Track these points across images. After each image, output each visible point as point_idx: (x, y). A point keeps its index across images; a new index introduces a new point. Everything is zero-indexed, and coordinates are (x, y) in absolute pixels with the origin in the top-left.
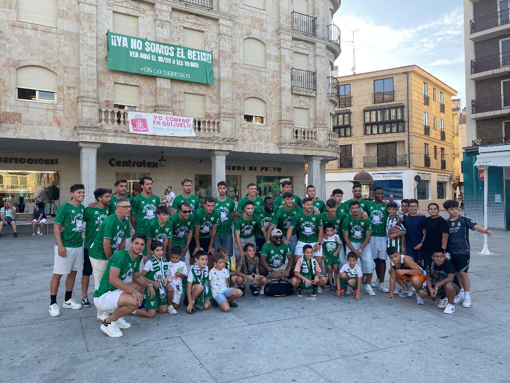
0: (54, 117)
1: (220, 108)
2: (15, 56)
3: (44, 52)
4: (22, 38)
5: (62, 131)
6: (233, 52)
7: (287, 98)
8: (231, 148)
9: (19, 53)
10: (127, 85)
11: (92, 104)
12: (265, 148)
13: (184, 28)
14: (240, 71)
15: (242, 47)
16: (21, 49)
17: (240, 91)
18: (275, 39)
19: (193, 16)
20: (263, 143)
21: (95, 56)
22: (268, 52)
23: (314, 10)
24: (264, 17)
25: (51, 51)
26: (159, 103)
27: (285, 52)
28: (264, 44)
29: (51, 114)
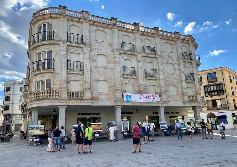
0: (108, 97)
1: (161, 90)
2: (96, 77)
3: (104, 75)
4: (98, 71)
5: (111, 102)
6: (163, 69)
7: (184, 84)
8: (166, 105)
9: (97, 76)
10: (130, 84)
11: (120, 92)
12: (178, 104)
13: (146, 62)
14: (166, 76)
15: (166, 66)
16: (97, 75)
17: (167, 83)
18: (177, 62)
19: (149, 58)
20: (177, 102)
21: (120, 75)
22: (175, 67)
23: (190, 51)
24: (172, 55)
25: (106, 75)
26: (141, 90)
27: (181, 67)
28: (173, 65)
29: (107, 96)
